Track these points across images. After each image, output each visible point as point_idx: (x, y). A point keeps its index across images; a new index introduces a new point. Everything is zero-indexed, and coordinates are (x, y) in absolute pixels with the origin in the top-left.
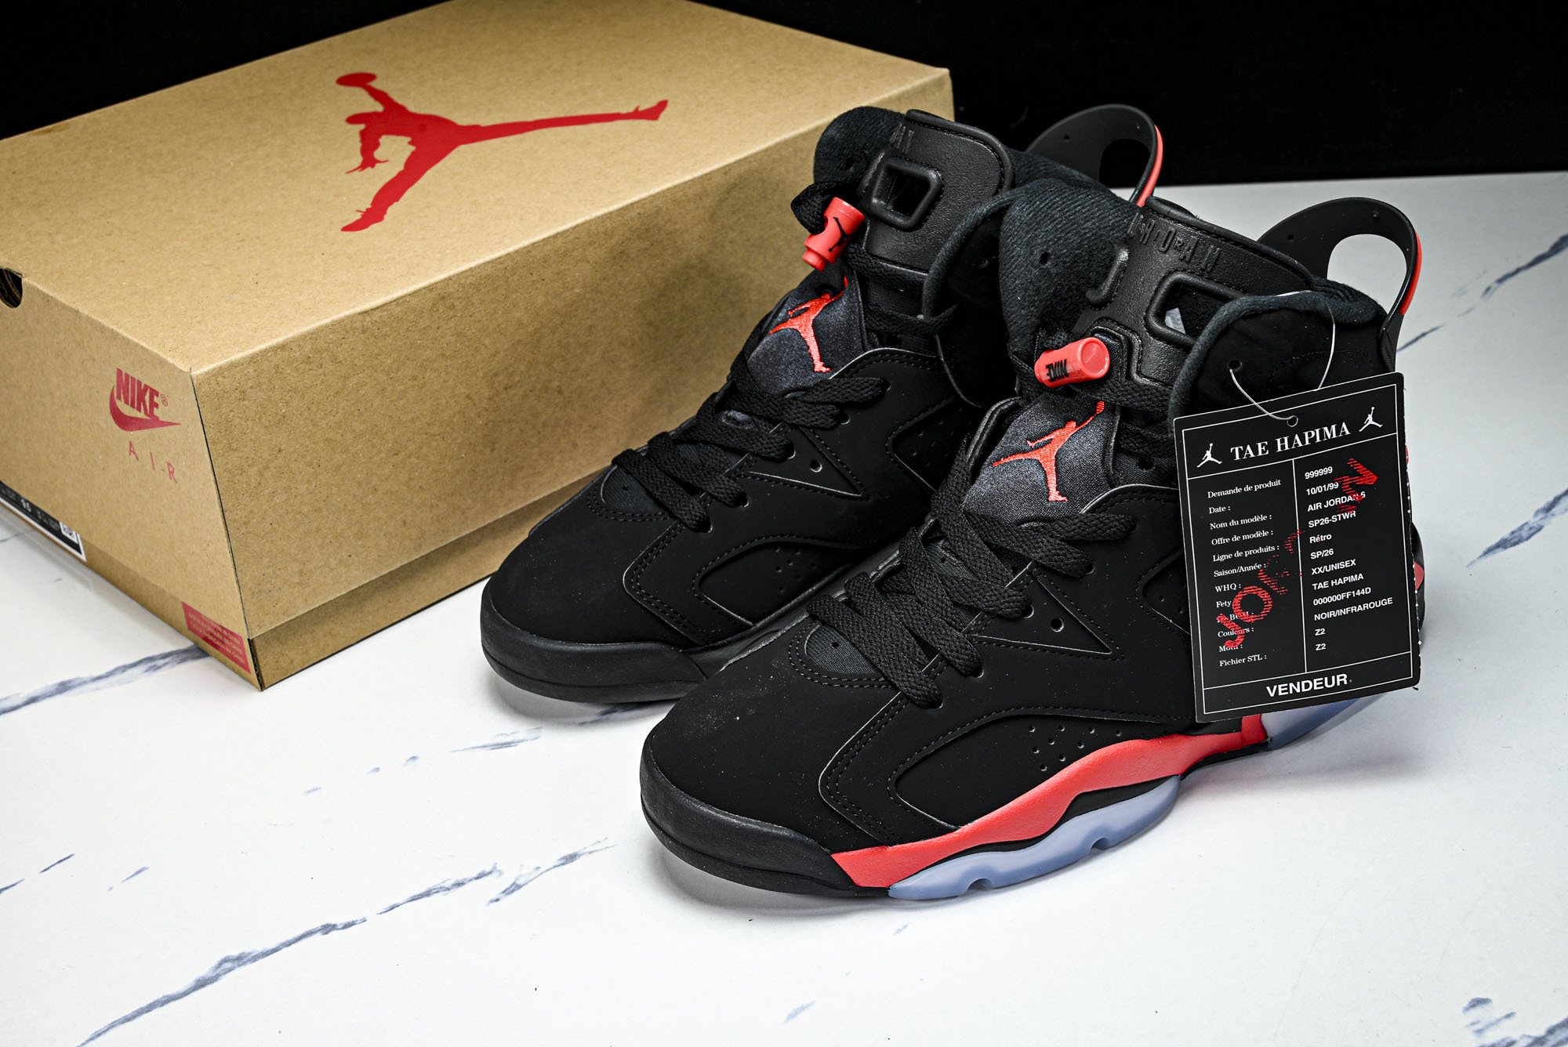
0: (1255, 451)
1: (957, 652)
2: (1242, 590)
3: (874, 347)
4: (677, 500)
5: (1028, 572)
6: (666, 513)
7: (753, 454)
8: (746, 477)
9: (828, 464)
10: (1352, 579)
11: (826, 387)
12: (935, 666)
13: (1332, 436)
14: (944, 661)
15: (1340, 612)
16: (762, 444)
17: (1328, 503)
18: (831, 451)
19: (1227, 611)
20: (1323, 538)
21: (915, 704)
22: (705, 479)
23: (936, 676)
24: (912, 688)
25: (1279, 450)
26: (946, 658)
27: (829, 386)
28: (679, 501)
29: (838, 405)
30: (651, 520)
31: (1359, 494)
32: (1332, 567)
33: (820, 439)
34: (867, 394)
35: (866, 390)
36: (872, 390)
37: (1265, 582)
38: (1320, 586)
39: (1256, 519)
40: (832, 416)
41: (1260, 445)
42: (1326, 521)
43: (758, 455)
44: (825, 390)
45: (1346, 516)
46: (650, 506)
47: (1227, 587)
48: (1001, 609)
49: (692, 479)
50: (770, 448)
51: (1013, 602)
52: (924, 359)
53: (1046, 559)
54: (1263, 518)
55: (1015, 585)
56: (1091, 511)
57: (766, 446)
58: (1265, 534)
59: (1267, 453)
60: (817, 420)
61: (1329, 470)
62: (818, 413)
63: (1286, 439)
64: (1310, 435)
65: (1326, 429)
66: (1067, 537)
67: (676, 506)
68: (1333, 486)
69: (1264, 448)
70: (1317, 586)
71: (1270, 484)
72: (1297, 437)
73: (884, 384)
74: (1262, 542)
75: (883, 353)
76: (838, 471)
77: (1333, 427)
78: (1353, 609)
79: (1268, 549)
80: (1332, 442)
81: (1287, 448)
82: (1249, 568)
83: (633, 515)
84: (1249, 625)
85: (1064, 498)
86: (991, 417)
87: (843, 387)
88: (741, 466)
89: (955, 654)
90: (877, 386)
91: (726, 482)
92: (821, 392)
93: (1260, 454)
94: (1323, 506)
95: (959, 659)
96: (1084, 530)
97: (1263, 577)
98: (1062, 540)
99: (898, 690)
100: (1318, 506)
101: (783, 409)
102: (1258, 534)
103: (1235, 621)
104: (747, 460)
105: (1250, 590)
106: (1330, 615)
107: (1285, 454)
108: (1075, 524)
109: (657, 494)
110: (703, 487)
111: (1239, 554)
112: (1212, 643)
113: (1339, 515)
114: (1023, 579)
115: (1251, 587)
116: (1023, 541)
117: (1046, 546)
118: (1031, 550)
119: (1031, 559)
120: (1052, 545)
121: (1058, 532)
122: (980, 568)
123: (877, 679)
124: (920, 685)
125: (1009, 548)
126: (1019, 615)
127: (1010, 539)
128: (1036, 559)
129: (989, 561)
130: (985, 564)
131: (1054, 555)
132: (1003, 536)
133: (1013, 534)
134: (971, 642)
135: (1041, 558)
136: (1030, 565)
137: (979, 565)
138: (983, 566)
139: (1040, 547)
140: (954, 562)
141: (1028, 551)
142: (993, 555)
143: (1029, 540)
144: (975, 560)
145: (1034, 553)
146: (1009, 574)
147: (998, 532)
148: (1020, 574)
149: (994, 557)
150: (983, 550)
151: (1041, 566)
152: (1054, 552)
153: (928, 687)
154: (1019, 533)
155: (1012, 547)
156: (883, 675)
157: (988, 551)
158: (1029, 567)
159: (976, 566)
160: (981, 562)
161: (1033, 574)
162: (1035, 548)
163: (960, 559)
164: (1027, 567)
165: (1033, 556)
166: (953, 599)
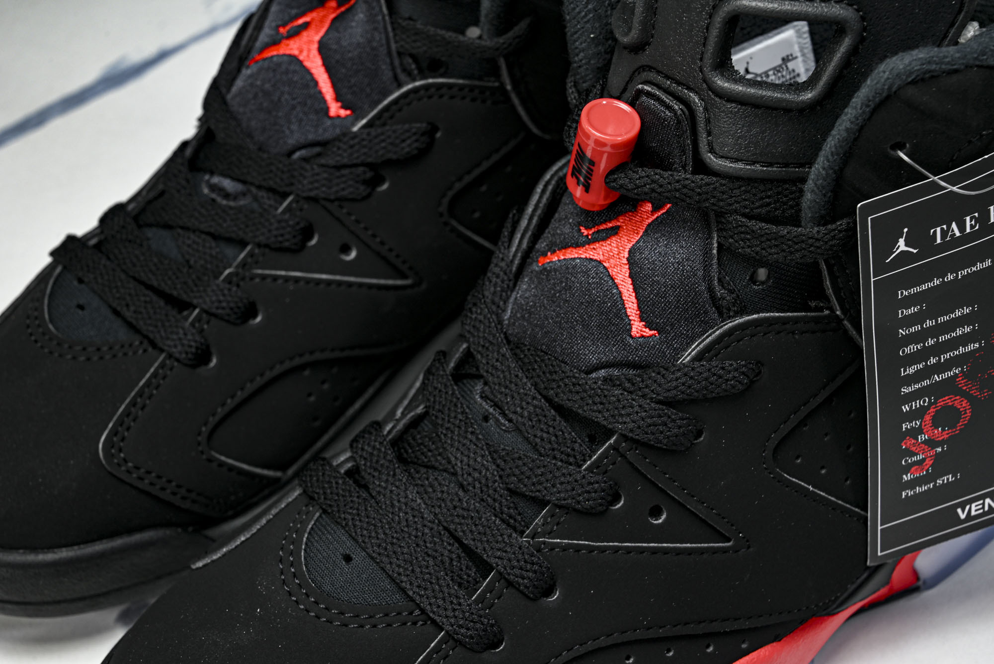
0: (962, 228)
1: (521, 569)
2: (935, 403)
3: (414, 80)
4: (159, 324)
5: (613, 447)
6: (146, 342)
7: (259, 245)
8: (252, 279)
9: (364, 246)
11: (352, 142)
12: (490, 589)
14: (502, 581)
16: (270, 231)
18: (366, 229)
19: (914, 433)
21: (465, 646)
22: (195, 289)
23: (493, 605)
24: (461, 626)
26: (505, 578)
27: (356, 141)
28: (163, 326)
29: (370, 166)
30: (125, 354)
33: (349, 214)
34: (408, 147)
35: (408, 142)
36: (416, 141)
37: (965, 388)
39: (958, 313)
40: (365, 182)
41: (968, 219)
43: (267, 246)
44: (352, 147)
46: (122, 334)
47: (917, 404)
48: (579, 502)
49: (175, 288)
50: (282, 235)
51: (595, 492)
52: (483, 90)
53: (638, 431)
54: (967, 310)
55: (596, 465)
56: (699, 357)
57: (275, 233)
58: (967, 329)
59: (977, 228)
60: (343, 189)
62: (344, 179)
66: (666, 397)
67: (159, 332)
69: (973, 222)
71: (979, 266)
73: (434, 129)
74: (964, 340)
75: (427, 87)
76: (378, 254)
79: (971, 347)
82: (945, 376)
83: (98, 349)
84: (940, 444)
85: (652, 332)
86: (544, 191)
87: (376, 141)
88: (244, 264)
89: (517, 571)
90: (423, 134)
91: (226, 292)
92: (345, 151)
93: (968, 230)
95: (523, 578)
96: (689, 387)
97: (961, 382)
98: (659, 402)
99: (442, 629)
101: (293, 176)
102: (959, 332)
103: (925, 442)
104: (251, 255)
105: (946, 401)
108: (677, 379)
109: (128, 314)
110: (195, 302)
111: (933, 361)
112: (893, 472)
114: (607, 458)
115: (946, 398)
116: (601, 403)
117: (637, 413)
118: (615, 419)
119: (616, 432)
120: (646, 411)
121: (652, 391)
122: (542, 439)
123: (411, 613)
124: (472, 621)
125: (581, 412)
126: (604, 508)
127: (582, 399)
128: (623, 432)
129: (554, 428)
130: (548, 433)
131: (650, 426)
132: (571, 391)
133: (585, 391)
134: (539, 551)
135: (631, 431)
136: (614, 438)
137: (539, 434)
138: (545, 435)
139: (629, 415)
140: (501, 424)
141: (611, 420)
142: (558, 418)
143: (610, 403)
144: (534, 426)
145: (621, 423)
146: (586, 450)
147: (563, 385)
148: (601, 450)
149: (560, 422)
150: (543, 410)
151: (632, 440)
152: (649, 421)
153: (483, 624)
154: (593, 389)
155: (585, 411)
156: (418, 606)
157: (550, 412)
158: (615, 441)
159: (535, 436)
160: (542, 430)
161: (620, 450)
162: (621, 415)
163: (510, 421)
164: (612, 441)
165: (616, 425)
166: (509, 486)
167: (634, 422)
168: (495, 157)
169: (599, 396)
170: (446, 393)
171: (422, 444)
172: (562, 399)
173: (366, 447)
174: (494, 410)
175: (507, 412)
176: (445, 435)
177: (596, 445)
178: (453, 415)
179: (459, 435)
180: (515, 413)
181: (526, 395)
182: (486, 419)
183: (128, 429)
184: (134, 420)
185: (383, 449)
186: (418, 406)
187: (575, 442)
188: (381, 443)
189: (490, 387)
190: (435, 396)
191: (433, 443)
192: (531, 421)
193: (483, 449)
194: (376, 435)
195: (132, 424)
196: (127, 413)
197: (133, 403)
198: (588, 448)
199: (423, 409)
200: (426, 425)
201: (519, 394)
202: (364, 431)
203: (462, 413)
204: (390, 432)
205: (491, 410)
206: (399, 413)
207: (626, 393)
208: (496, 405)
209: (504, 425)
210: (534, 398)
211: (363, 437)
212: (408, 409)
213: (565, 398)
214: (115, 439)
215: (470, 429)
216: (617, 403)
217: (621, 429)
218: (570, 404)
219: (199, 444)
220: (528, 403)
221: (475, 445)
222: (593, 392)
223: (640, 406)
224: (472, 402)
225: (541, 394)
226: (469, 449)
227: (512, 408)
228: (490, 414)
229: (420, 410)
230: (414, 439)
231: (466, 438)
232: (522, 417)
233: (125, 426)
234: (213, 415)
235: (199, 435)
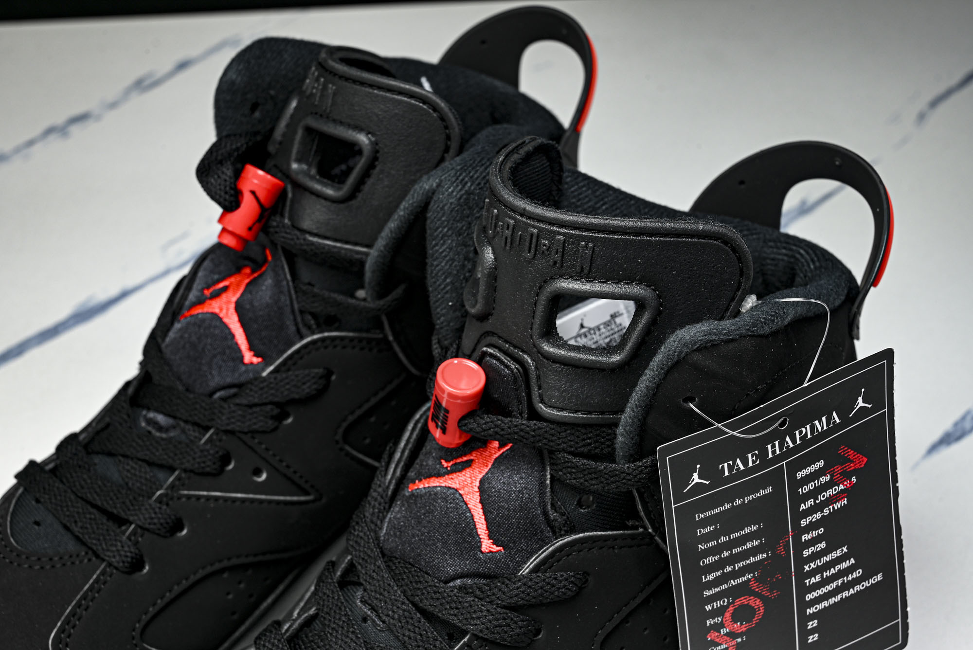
0: (745, 463)
2: (733, 602)
3: (313, 333)
4: (101, 538)
5: (467, 645)
6: (90, 552)
7: (185, 471)
8: (179, 498)
9: (273, 470)
10: (844, 565)
11: (261, 385)
13: (822, 428)
15: (832, 601)
16: (194, 459)
17: (821, 498)
18: (274, 455)
19: (717, 627)
20: (815, 534)
22: (132, 508)
25: (770, 456)
27: (265, 384)
28: (105, 539)
29: (277, 404)
30: (73, 563)
31: (850, 480)
32: (825, 559)
33: (260, 443)
34: (307, 389)
35: (308, 384)
36: (315, 383)
37: (757, 590)
38: (813, 580)
39: (747, 530)
40: (273, 418)
41: (750, 455)
42: (818, 516)
43: (191, 471)
44: (262, 389)
45: (837, 506)
46: (71, 546)
47: (717, 604)
49: (115, 508)
50: (204, 462)
52: (369, 341)
53: (486, 632)
54: (754, 528)
56: (536, 570)
57: (198, 460)
58: (756, 543)
59: (758, 462)
60: (255, 424)
61: (821, 463)
62: (255, 415)
63: (777, 443)
64: (801, 432)
65: (817, 422)
67: (101, 545)
68: (824, 479)
69: (754, 458)
70: (810, 582)
71: (762, 492)
72: (788, 439)
73: (329, 373)
74: (754, 552)
75: (323, 340)
76: (285, 476)
77: (824, 419)
78: (846, 594)
79: (760, 557)
80: (824, 434)
81: (778, 452)
82: (740, 580)
83: (51, 559)
84: (740, 635)
85: (499, 548)
86: (414, 429)
87: (282, 384)
88: (172, 487)
90: (321, 378)
91: (157, 510)
92: (256, 392)
93: (751, 464)
94: (815, 502)
96: (528, 594)
97: (754, 585)
98: (504, 607)
100: (811, 502)
101: (214, 413)
102: (749, 545)
103: (727, 634)
104: (178, 478)
105: (742, 600)
106: (821, 606)
107: (777, 459)
109: (76, 530)
110: (131, 518)
111: (729, 569)
113: (831, 507)
115: (742, 598)
116: (457, 608)
117: (486, 616)
118: (468, 621)
119: (469, 632)
120: (492, 615)
121: (498, 598)
122: (410, 638)
125: (441, 615)
127: (441, 604)
128: (475, 633)
129: (419, 628)
130: (415, 632)
131: (496, 627)
132: (432, 598)
133: (444, 598)
135: (481, 631)
136: (468, 637)
137: (407, 633)
138: (412, 635)
139: (479, 618)
140: (377, 624)
141: (464, 622)
142: (423, 620)
143: (463, 608)
144: (403, 627)
145: (472, 625)
146: (446, 647)
147: (426, 593)
148: (457, 647)
149: (424, 623)
150: (410, 613)
151: (482, 639)
152: (495, 623)
154: (450, 596)
155: (444, 615)
157: (416, 615)
158: (468, 640)
159: (404, 635)
160: (409, 630)
161: (473, 647)
162: (473, 618)
163: (384, 622)
164: (466, 639)
165: (469, 626)
167: (483, 624)
168: (381, 395)
169: (455, 602)
170: (333, 598)
171: (312, 641)
172: (426, 604)
173: (267, 644)
174: (372, 612)
175: (381, 615)
176: (331, 634)
177: (454, 642)
178: (337, 617)
179: (342, 634)
180: (388, 615)
181: (396, 600)
182: (365, 620)
183: (74, 627)
184: (79, 620)
185: (281, 646)
186: (310, 608)
187: (437, 640)
188: (279, 640)
189: (368, 594)
190: (324, 600)
191: (321, 641)
192: (401, 622)
193: (361, 647)
194: (276, 633)
195: (77, 623)
196: (73, 614)
197: (78, 605)
198: (447, 644)
199: (315, 610)
200: (317, 625)
201: (391, 599)
202: (265, 630)
203: (345, 615)
204: (287, 630)
205: (369, 613)
206: (295, 614)
207: (476, 600)
208: (373, 609)
209: (379, 626)
210: (403, 603)
211: (265, 635)
212: (303, 610)
213: (428, 603)
214: (62, 636)
215: (351, 630)
216: (469, 608)
217: (473, 630)
218: (431, 609)
219: (133, 638)
220: (398, 607)
221: (355, 643)
222: (450, 598)
223: (488, 611)
224: (354, 605)
225: (408, 600)
226: (350, 646)
227: (385, 612)
228: (369, 616)
229: (312, 611)
230: (307, 637)
231: (348, 637)
232: (393, 619)
233: (71, 624)
234: (146, 614)
235: (134, 630)
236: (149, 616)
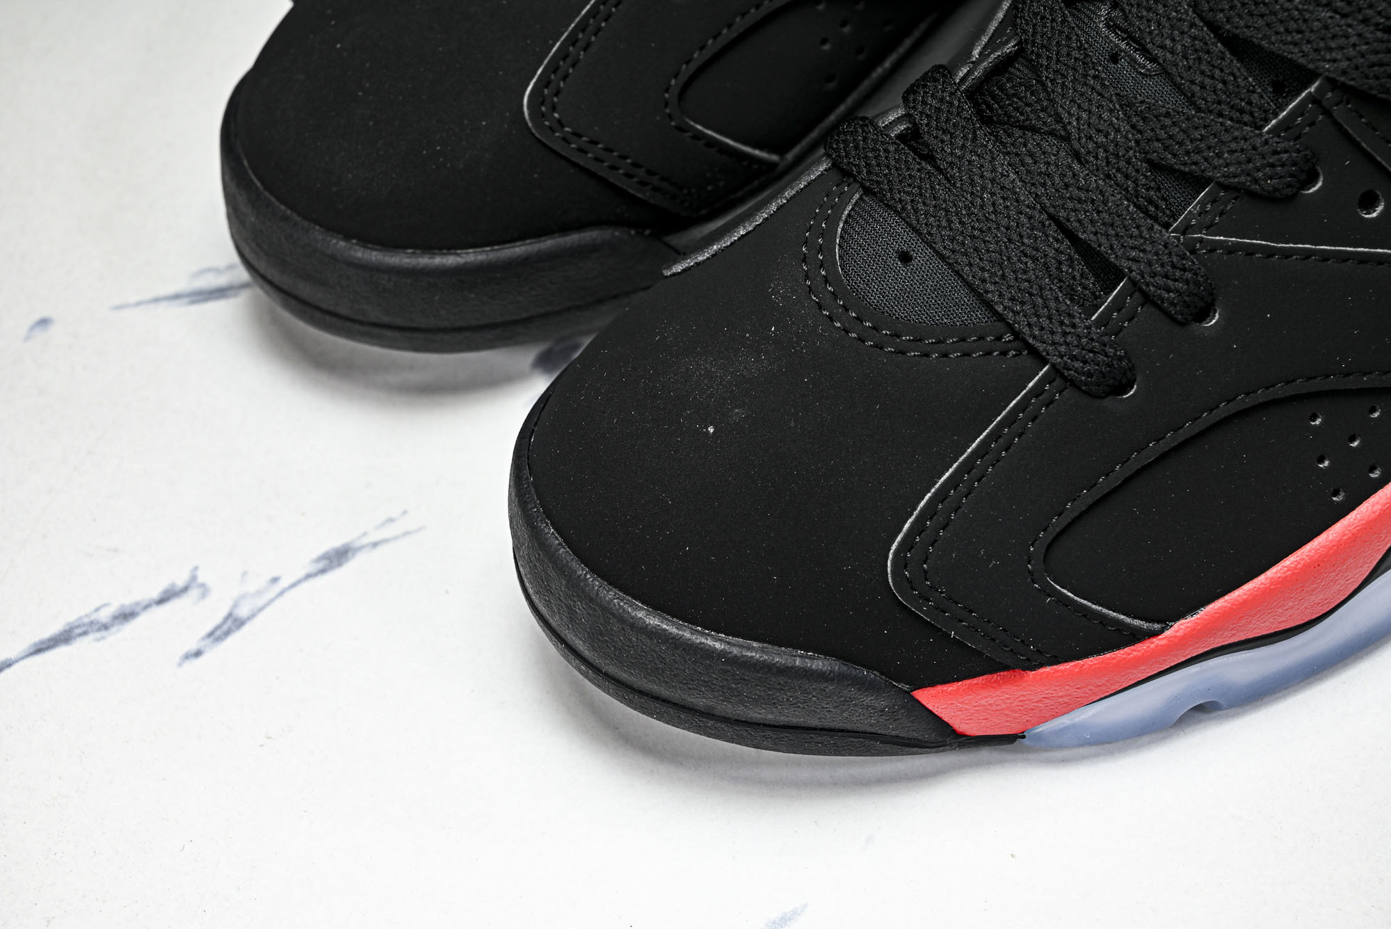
1: (1167, 277)
5: (1312, 98)
12: (1117, 305)
14: (1137, 295)
21: (1079, 388)
23: (1121, 329)
24: (1074, 358)
26: (1141, 291)
48: (1256, 181)
51: (1283, 165)
53: (1355, 74)
55: (1285, 125)
89: (1160, 281)
95: (1169, 290)
99: (1045, 362)
114: (1302, 115)
116: (1299, 32)
117: (1354, 45)
118: (1319, 54)
119: (1320, 75)
120: (1367, 43)
121: (1379, 13)
122: (1203, 87)
123: (999, 338)
124: (1091, 351)
125: (1267, 45)
126: (1295, 191)
127: (1268, 25)
128: (1332, 75)
129: (1222, 70)
130: (1212, 77)
131: (1373, 65)
132: (1251, 14)
133: (1274, 13)
134: (1193, 252)
135: (1344, 72)
136: (1316, 84)
137: (1198, 78)
138: (1207, 81)
139: (1342, 48)
140: (1139, 64)
141: (1313, 55)
142: (1228, 55)
143: (1312, 31)
144: (1190, 67)
145: (1329, 61)
146: (1268, 104)
147: (1238, 4)
148: (1293, 104)
149: (1231, 61)
150: (1206, 44)
151: (1344, 88)
152: (1373, 58)
153: (1106, 356)
154: (1287, 10)
155: (1272, 43)
156: (1010, 327)
157: (1217, 47)
158: (1317, 89)
159: (1192, 82)
160: (1202, 73)
161: (1324, 103)
162: (1330, 49)
163: (1153, 60)
164: (1312, 89)
165: (1322, 64)
166: (1149, 156)
167: (1349, 59)
169: (1296, 21)
170: (1053, 20)
171: (1014, 95)
172: (1239, 26)
173: (930, 100)
174: (1127, 44)
175: (1149, 46)
176: (1053, 81)
177: (1285, 98)
178: (1064, 51)
179: (1075, 80)
180: (1163, 47)
181: (1180, 20)
182: (1114, 58)
183: (565, 78)
184: (573, 66)
185: (956, 103)
186: (1007, 42)
187: (1253, 92)
188: (951, 94)
189: (1123, 10)
190: (1034, 25)
191: (1032, 94)
192: (1187, 59)
193: (1111, 102)
194: (943, 82)
195: (571, 71)
196: (563, 54)
197: (572, 40)
198: (1272, 101)
199: (1014, 46)
200: (1020, 70)
201: (1169, 18)
202: (925, 77)
203: (1079, 48)
204: (963, 79)
205: (1123, 45)
206: (976, 53)
207: (1337, 16)
208: (1130, 38)
209: (1144, 67)
210: (1192, 25)
211: (925, 86)
212: (991, 45)
213: (1242, 23)
214: (546, 91)
215: (1092, 72)
216: (1323, 32)
217: (1328, 70)
218: (1248, 33)
219: (666, 105)
220: (1182, 33)
221: (1100, 94)
222: (1286, 14)
223: (1360, 35)
224: (1093, 33)
225: (1202, 19)
226: (1090, 100)
227: (1158, 40)
228: (1122, 51)
229: (1009, 47)
230: (1002, 89)
231: (1085, 84)
232: (1172, 53)
233: (560, 73)
234: (688, 63)
235: (667, 91)
236: (693, 66)
